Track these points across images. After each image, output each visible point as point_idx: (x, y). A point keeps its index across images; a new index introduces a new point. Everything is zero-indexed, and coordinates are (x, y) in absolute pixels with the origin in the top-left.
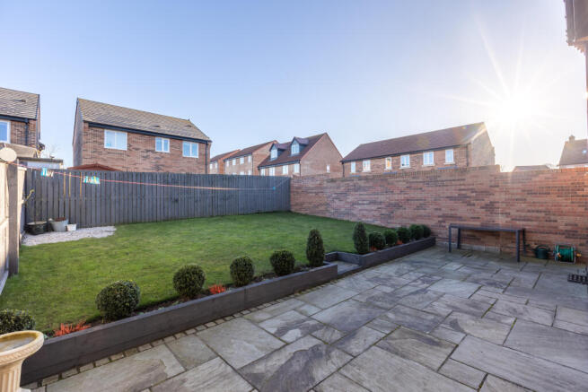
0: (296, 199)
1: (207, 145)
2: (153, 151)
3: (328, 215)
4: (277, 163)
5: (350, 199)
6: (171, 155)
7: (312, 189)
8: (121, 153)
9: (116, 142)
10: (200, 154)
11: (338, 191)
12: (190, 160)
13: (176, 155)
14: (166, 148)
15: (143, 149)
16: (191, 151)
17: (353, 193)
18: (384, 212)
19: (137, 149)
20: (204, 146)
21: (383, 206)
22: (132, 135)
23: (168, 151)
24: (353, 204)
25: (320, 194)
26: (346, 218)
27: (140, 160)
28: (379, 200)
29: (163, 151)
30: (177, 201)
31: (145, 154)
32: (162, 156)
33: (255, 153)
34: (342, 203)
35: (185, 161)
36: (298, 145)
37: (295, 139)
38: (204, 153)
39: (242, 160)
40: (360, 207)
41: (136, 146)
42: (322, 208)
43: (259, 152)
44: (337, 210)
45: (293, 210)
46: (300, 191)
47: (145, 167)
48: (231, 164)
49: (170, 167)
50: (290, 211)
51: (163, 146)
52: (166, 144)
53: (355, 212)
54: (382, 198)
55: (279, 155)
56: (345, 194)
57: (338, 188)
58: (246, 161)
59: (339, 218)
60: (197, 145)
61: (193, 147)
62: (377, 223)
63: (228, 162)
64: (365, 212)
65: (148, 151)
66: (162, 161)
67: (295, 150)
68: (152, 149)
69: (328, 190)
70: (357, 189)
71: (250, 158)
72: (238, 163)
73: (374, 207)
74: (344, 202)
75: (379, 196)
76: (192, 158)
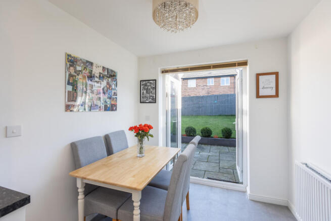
2: (206, 86)
6: (215, 86)
8: (193, 89)
9: (192, 84)
10: (231, 83)
12: (224, 87)
13: (217, 86)
14: (212, 83)
15: (202, 85)
16: (225, 82)
19: (199, 86)
20: (233, 78)
22: (198, 80)
23: (213, 85)
27: (201, 91)
31: (203, 88)
32: (210, 87)
35: (222, 88)
38: (233, 82)
41: (199, 84)
47: (203, 93)
49: (214, 92)
52: (212, 82)
60: (229, 78)
61: (227, 80)
65: (204, 86)
66: (210, 90)
68: (206, 84)
76: (226, 86)
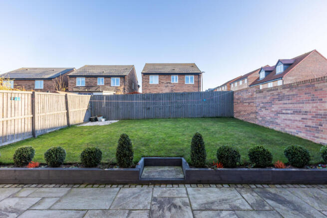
0: (237, 108)
1: (199, 76)
3: (257, 122)
4: (265, 81)
5: (275, 108)
6: (179, 84)
7: (246, 99)
8: (156, 86)
9: (154, 80)
10: (195, 82)
11: (265, 101)
12: (189, 86)
13: (182, 83)
14: (176, 81)
15: (165, 82)
16: (190, 81)
17: (277, 102)
18: (309, 123)
19: (162, 83)
20: (197, 76)
21: (309, 117)
22: (161, 76)
23: (177, 82)
24: (278, 113)
25: (251, 104)
26: (270, 127)
27: (164, 88)
28: (303, 110)
29: (175, 82)
30: (149, 109)
31: (166, 85)
32: (175, 85)
33: (249, 77)
34: (267, 112)
35: (186, 86)
36: (282, 66)
37: (279, 61)
38: (197, 81)
39: (241, 82)
40: (283, 116)
41: (162, 81)
42: (253, 116)
43: (253, 75)
44: (263, 118)
45: (235, 117)
46: (239, 102)
47: (166, 91)
48: (234, 86)
49: (178, 90)
50: (233, 117)
51: (175, 80)
52: (176, 78)
53: (278, 121)
54: (308, 107)
55: (266, 76)
56: (271, 103)
57: (265, 97)
58: (243, 83)
59: (265, 126)
60: (193, 76)
61: (191, 78)
62: (302, 135)
63: (232, 85)
64: (288, 122)
65: (167, 83)
66: (174, 88)
67: (280, 69)
68: (169, 82)
69: (257, 100)
70: (281, 98)
71: (246, 80)
72: (238, 84)
73: (298, 117)
74: (269, 111)
75: (304, 105)
76: (190, 85)
